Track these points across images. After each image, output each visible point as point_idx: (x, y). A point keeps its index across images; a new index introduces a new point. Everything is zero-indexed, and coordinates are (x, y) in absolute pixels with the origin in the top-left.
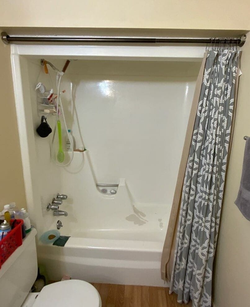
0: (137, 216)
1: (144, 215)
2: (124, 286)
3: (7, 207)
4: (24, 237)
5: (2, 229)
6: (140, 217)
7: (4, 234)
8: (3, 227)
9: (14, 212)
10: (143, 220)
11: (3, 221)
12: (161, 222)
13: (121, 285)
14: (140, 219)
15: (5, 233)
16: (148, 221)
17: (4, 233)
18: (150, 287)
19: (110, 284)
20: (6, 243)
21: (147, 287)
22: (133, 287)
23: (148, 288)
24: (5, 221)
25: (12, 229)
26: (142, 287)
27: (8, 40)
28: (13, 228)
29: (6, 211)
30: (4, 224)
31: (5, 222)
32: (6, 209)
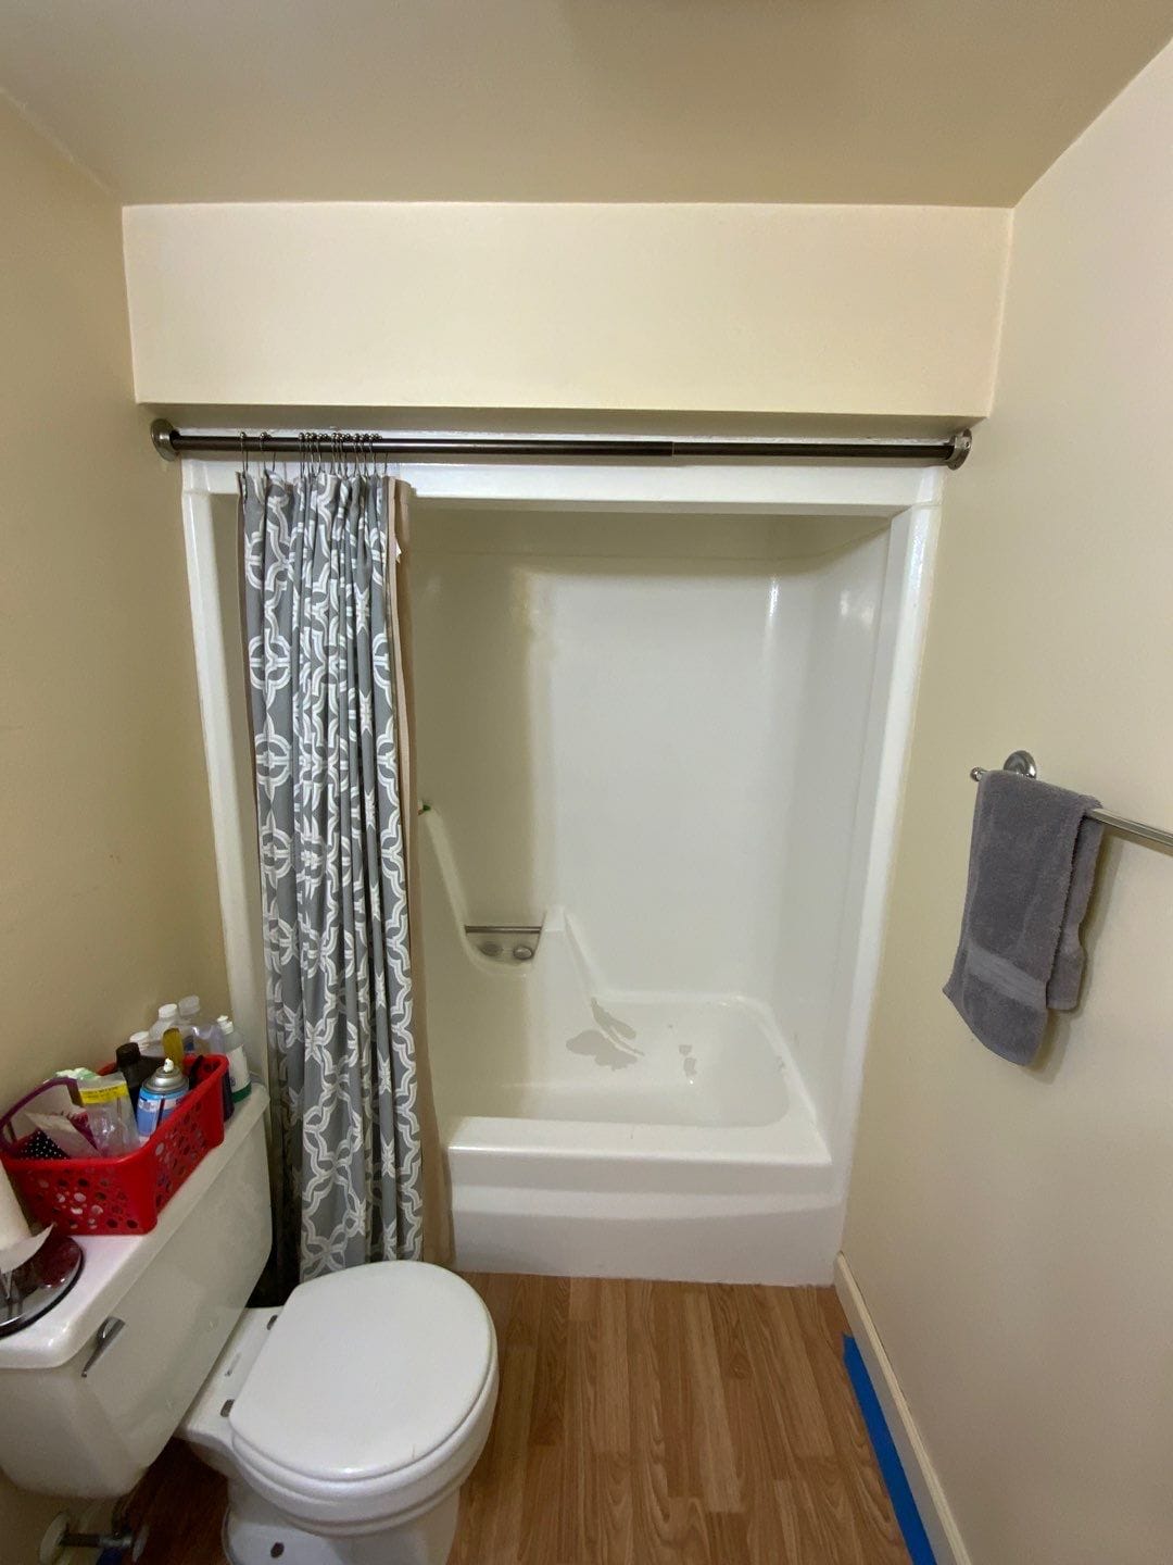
0: (606, 1035)
1: (630, 1033)
2: (567, 1281)
3: (167, 1011)
4: (228, 1113)
5: (159, 1089)
6: (617, 1039)
7: (166, 1107)
8: (161, 1081)
9: (195, 1029)
10: (625, 1050)
11: (161, 1062)
12: (688, 1056)
13: (556, 1278)
14: (617, 1046)
15: (170, 1104)
16: (643, 1054)
17: (167, 1102)
18: (656, 1283)
19: (518, 1275)
20: (172, 1136)
21: (646, 1282)
22: (596, 1284)
23: (651, 1286)
24: (168, 1061)
25: (190, 1089)
26: (627, 1282)
27: (174, 447)
28: (193, 1085)
29: (167, 1026)
30: (164, 1072)
31: (168, 1065)
32: (165, 1020)
